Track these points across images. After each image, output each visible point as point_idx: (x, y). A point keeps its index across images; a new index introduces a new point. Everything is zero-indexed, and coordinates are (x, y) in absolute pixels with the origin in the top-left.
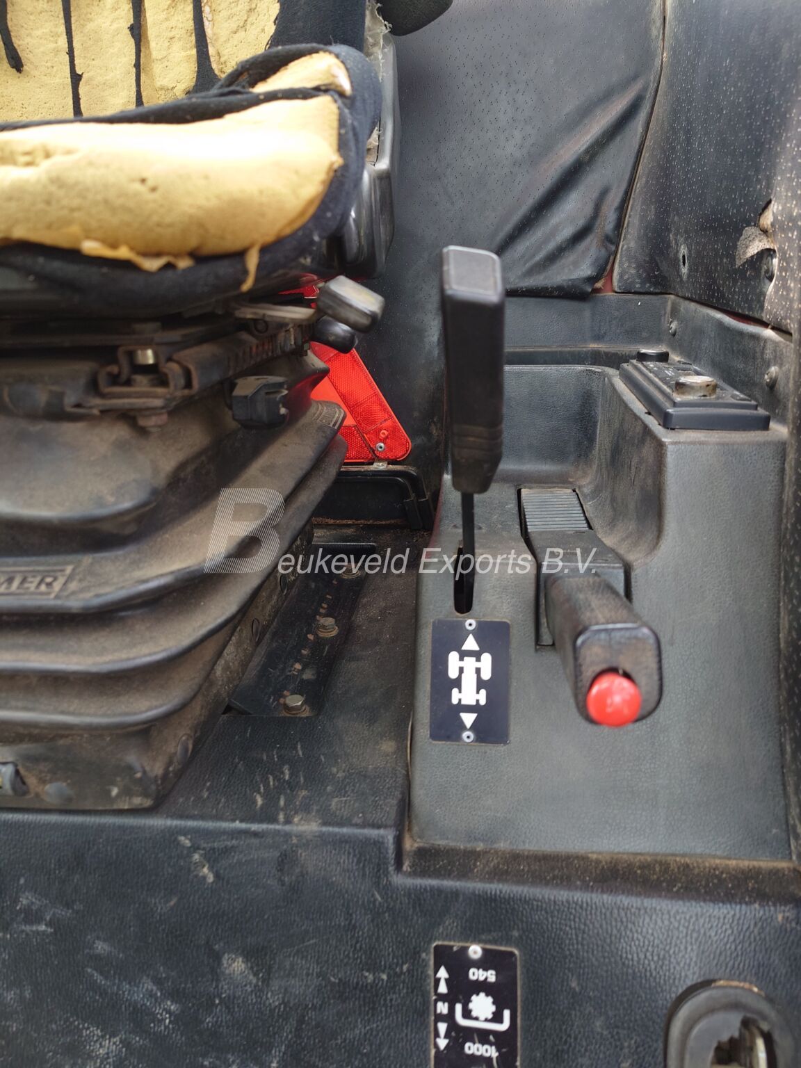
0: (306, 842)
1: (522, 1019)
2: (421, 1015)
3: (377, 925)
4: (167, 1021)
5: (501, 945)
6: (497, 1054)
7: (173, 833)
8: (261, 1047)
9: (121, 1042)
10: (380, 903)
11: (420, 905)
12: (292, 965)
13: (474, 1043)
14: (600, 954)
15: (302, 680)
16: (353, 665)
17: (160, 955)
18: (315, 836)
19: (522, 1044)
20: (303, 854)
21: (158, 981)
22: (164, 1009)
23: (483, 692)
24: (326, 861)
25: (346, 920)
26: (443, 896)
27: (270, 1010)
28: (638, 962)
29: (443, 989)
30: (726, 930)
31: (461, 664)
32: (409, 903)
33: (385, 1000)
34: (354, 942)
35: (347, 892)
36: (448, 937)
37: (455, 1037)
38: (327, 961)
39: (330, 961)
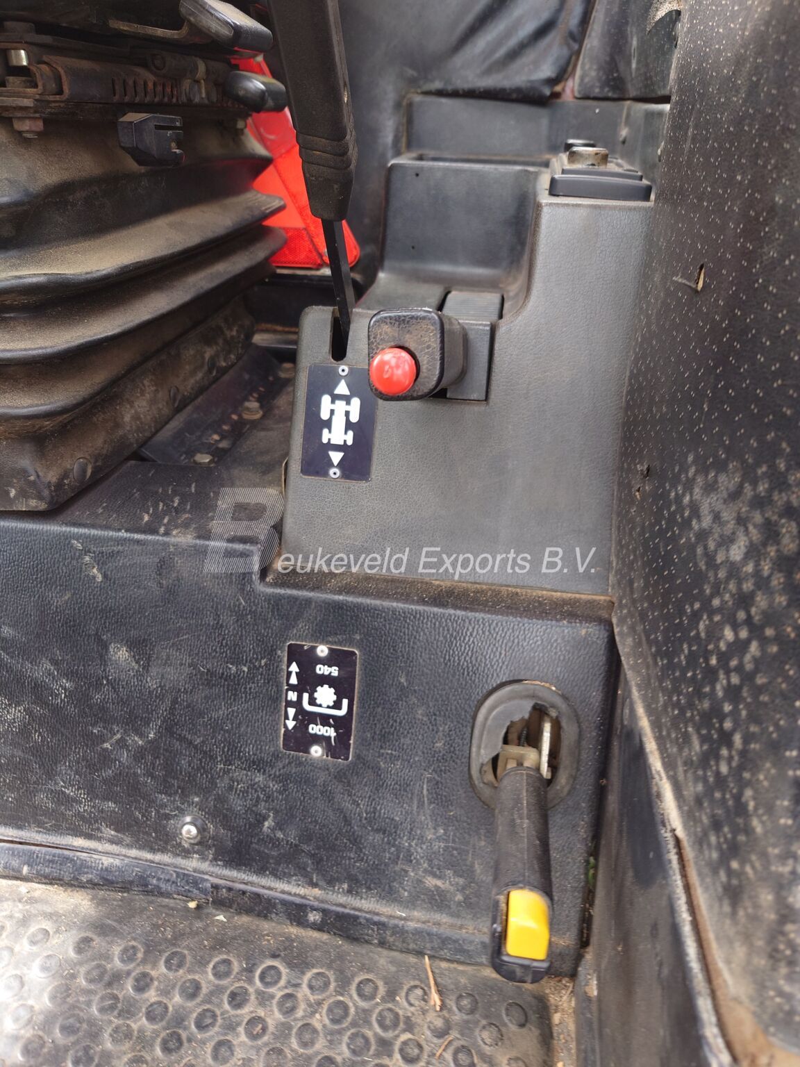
0: (181, 551)
1: (357, 707)
2: (274, 701)
3: (241, 626)
4: (63, 695)
5: (345, 646)
6: (335, 734)
7: (68, 537)
8: (141, 720)
9: (24, 710)
10: (244, 607)
11: (278, 609)
12: (168, 656)
13: (317, 725)
14: (428, 656)
15: (217, 448)
16: (262, 434)
17: (57, 641)
18: (190, 546)
19: (356, 727)
20: (178, 561)
21: (55, 662)
22: (61, 686)
23: (351, 433)
24: (198, 569)
25: (215, 620)
26: (298, 603)
27: (149, 692)
28: (459, 664)
29: (294, 680)
30: (537, 641)
31: (333, 407)
32: (269, 608)
33: (245, 688)
34: (221, 639)
35: (216, 596)
36: (300, 638)
37: (301, 720)
38: (197, 654)
39: (201, 654)
